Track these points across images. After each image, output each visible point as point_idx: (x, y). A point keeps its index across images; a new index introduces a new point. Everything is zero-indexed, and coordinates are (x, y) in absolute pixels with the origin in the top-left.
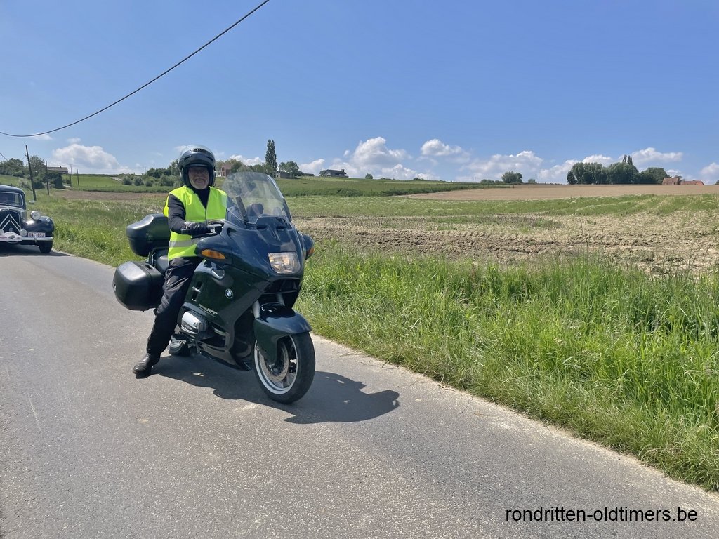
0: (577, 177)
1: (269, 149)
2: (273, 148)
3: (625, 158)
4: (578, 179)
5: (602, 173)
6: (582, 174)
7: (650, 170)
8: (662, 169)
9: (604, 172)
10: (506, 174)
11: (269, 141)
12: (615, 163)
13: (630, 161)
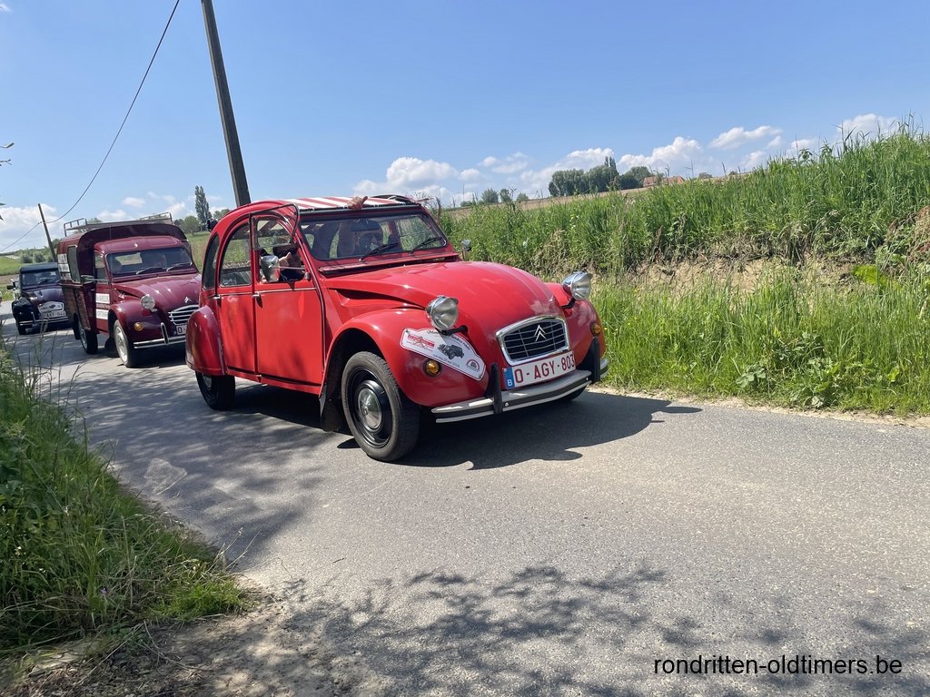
0: (559, 187)
1: (198, 197)
2: (203, 195)
3: (607, 160)
4: (560, 189)
5: (582, 180)
6: (562, 184)
7: (633, 169)
8: (645, 168)
9: (584, 178)
10: (485, 192)
11: (197, 188)
12: (594, 166)
13: (613, 163)
